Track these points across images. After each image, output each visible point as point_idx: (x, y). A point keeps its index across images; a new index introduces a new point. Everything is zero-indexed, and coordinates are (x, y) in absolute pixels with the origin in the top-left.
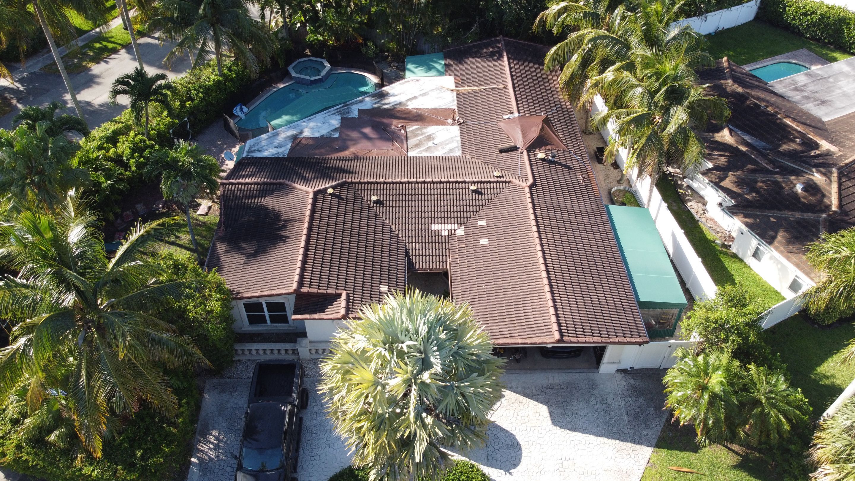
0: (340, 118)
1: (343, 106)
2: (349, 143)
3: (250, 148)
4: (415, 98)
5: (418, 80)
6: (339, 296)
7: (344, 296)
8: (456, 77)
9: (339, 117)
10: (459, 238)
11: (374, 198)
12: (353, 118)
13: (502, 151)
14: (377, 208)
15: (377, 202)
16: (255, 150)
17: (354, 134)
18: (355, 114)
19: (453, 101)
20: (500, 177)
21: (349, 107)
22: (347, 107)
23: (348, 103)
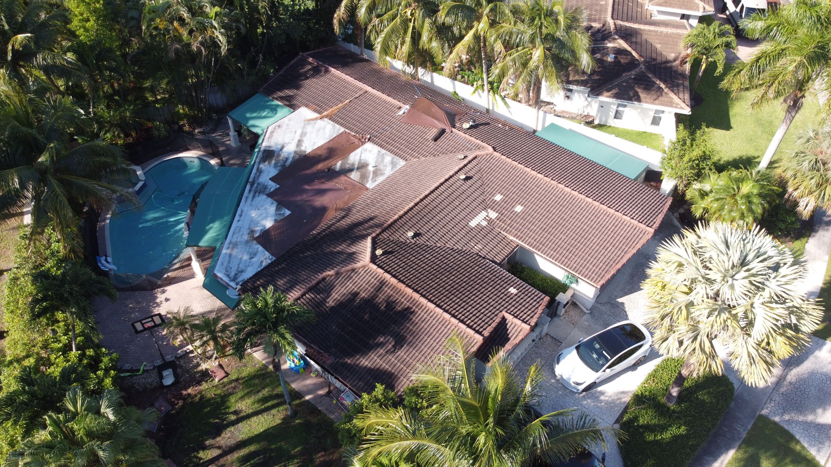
0: (265, 196)
1: (252, 185)
3: (228, 276)
4: (300, 141)
5: (279, 126)
6: (504, 319)
7: (507, 316)
8: (307, 106)
9: (263, 197)
10: (498, 219)
11: (410, 234)
12: (277, 189)
13: (436, 139)
14: (421, 241)
15: (416, 235)
16: (236, 274)
18: (273, 186)
19: (333, 126)
20: (465, 157)
21: (258, 184)
22: (255, 185)
23: (251, 180)
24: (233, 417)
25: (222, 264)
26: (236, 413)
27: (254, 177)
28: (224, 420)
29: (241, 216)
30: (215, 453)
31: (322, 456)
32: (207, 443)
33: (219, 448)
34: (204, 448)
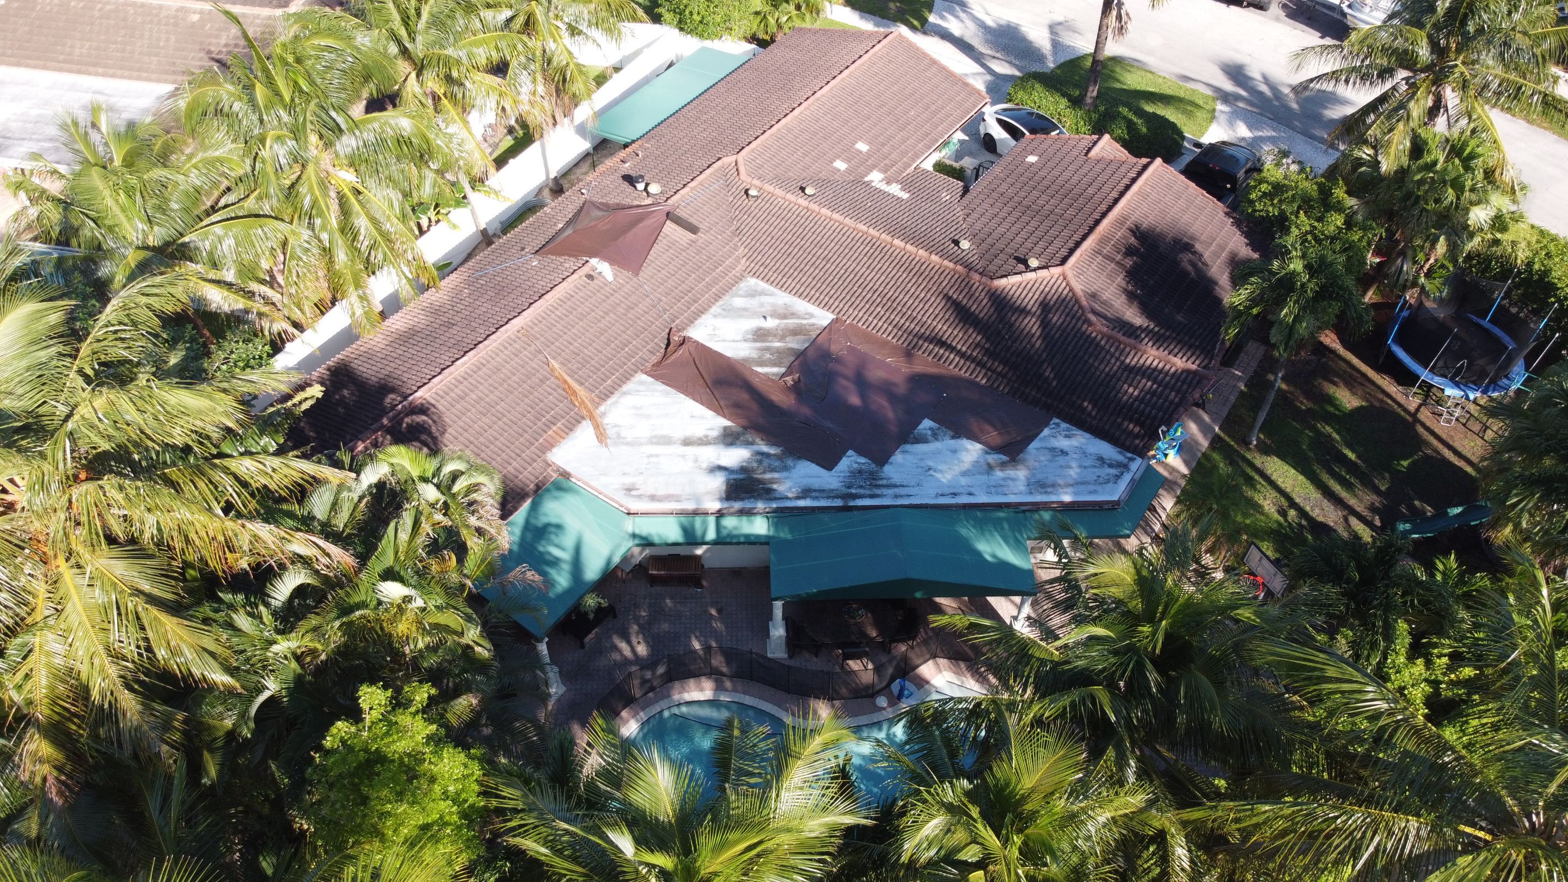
0: (887, 468)
1: (855, 497)
2: (902, 389)
3: (1118, 477)
4: (687, 442)
9: (888, 470)
12: (860, 452)
16: (1110, 466)
17: (881, 403)
18: (850, 461)
21: (849, 487)
22: (853, 491)
23: (838, 503)
24: (1292, 513)
25: (1095, 492)
26: (1283, 513)
27: (828, 497)
28: (1300, 525)
29: (955, 495)
30: (1354, 521)
31: (1302, 403)
32: (1345, 535)
33: (1346, 520)
34: (1357, 537)
